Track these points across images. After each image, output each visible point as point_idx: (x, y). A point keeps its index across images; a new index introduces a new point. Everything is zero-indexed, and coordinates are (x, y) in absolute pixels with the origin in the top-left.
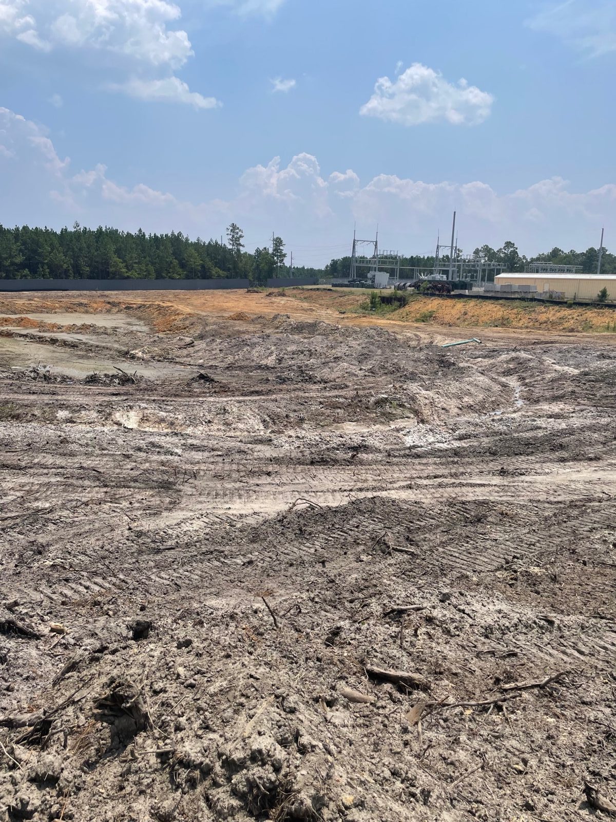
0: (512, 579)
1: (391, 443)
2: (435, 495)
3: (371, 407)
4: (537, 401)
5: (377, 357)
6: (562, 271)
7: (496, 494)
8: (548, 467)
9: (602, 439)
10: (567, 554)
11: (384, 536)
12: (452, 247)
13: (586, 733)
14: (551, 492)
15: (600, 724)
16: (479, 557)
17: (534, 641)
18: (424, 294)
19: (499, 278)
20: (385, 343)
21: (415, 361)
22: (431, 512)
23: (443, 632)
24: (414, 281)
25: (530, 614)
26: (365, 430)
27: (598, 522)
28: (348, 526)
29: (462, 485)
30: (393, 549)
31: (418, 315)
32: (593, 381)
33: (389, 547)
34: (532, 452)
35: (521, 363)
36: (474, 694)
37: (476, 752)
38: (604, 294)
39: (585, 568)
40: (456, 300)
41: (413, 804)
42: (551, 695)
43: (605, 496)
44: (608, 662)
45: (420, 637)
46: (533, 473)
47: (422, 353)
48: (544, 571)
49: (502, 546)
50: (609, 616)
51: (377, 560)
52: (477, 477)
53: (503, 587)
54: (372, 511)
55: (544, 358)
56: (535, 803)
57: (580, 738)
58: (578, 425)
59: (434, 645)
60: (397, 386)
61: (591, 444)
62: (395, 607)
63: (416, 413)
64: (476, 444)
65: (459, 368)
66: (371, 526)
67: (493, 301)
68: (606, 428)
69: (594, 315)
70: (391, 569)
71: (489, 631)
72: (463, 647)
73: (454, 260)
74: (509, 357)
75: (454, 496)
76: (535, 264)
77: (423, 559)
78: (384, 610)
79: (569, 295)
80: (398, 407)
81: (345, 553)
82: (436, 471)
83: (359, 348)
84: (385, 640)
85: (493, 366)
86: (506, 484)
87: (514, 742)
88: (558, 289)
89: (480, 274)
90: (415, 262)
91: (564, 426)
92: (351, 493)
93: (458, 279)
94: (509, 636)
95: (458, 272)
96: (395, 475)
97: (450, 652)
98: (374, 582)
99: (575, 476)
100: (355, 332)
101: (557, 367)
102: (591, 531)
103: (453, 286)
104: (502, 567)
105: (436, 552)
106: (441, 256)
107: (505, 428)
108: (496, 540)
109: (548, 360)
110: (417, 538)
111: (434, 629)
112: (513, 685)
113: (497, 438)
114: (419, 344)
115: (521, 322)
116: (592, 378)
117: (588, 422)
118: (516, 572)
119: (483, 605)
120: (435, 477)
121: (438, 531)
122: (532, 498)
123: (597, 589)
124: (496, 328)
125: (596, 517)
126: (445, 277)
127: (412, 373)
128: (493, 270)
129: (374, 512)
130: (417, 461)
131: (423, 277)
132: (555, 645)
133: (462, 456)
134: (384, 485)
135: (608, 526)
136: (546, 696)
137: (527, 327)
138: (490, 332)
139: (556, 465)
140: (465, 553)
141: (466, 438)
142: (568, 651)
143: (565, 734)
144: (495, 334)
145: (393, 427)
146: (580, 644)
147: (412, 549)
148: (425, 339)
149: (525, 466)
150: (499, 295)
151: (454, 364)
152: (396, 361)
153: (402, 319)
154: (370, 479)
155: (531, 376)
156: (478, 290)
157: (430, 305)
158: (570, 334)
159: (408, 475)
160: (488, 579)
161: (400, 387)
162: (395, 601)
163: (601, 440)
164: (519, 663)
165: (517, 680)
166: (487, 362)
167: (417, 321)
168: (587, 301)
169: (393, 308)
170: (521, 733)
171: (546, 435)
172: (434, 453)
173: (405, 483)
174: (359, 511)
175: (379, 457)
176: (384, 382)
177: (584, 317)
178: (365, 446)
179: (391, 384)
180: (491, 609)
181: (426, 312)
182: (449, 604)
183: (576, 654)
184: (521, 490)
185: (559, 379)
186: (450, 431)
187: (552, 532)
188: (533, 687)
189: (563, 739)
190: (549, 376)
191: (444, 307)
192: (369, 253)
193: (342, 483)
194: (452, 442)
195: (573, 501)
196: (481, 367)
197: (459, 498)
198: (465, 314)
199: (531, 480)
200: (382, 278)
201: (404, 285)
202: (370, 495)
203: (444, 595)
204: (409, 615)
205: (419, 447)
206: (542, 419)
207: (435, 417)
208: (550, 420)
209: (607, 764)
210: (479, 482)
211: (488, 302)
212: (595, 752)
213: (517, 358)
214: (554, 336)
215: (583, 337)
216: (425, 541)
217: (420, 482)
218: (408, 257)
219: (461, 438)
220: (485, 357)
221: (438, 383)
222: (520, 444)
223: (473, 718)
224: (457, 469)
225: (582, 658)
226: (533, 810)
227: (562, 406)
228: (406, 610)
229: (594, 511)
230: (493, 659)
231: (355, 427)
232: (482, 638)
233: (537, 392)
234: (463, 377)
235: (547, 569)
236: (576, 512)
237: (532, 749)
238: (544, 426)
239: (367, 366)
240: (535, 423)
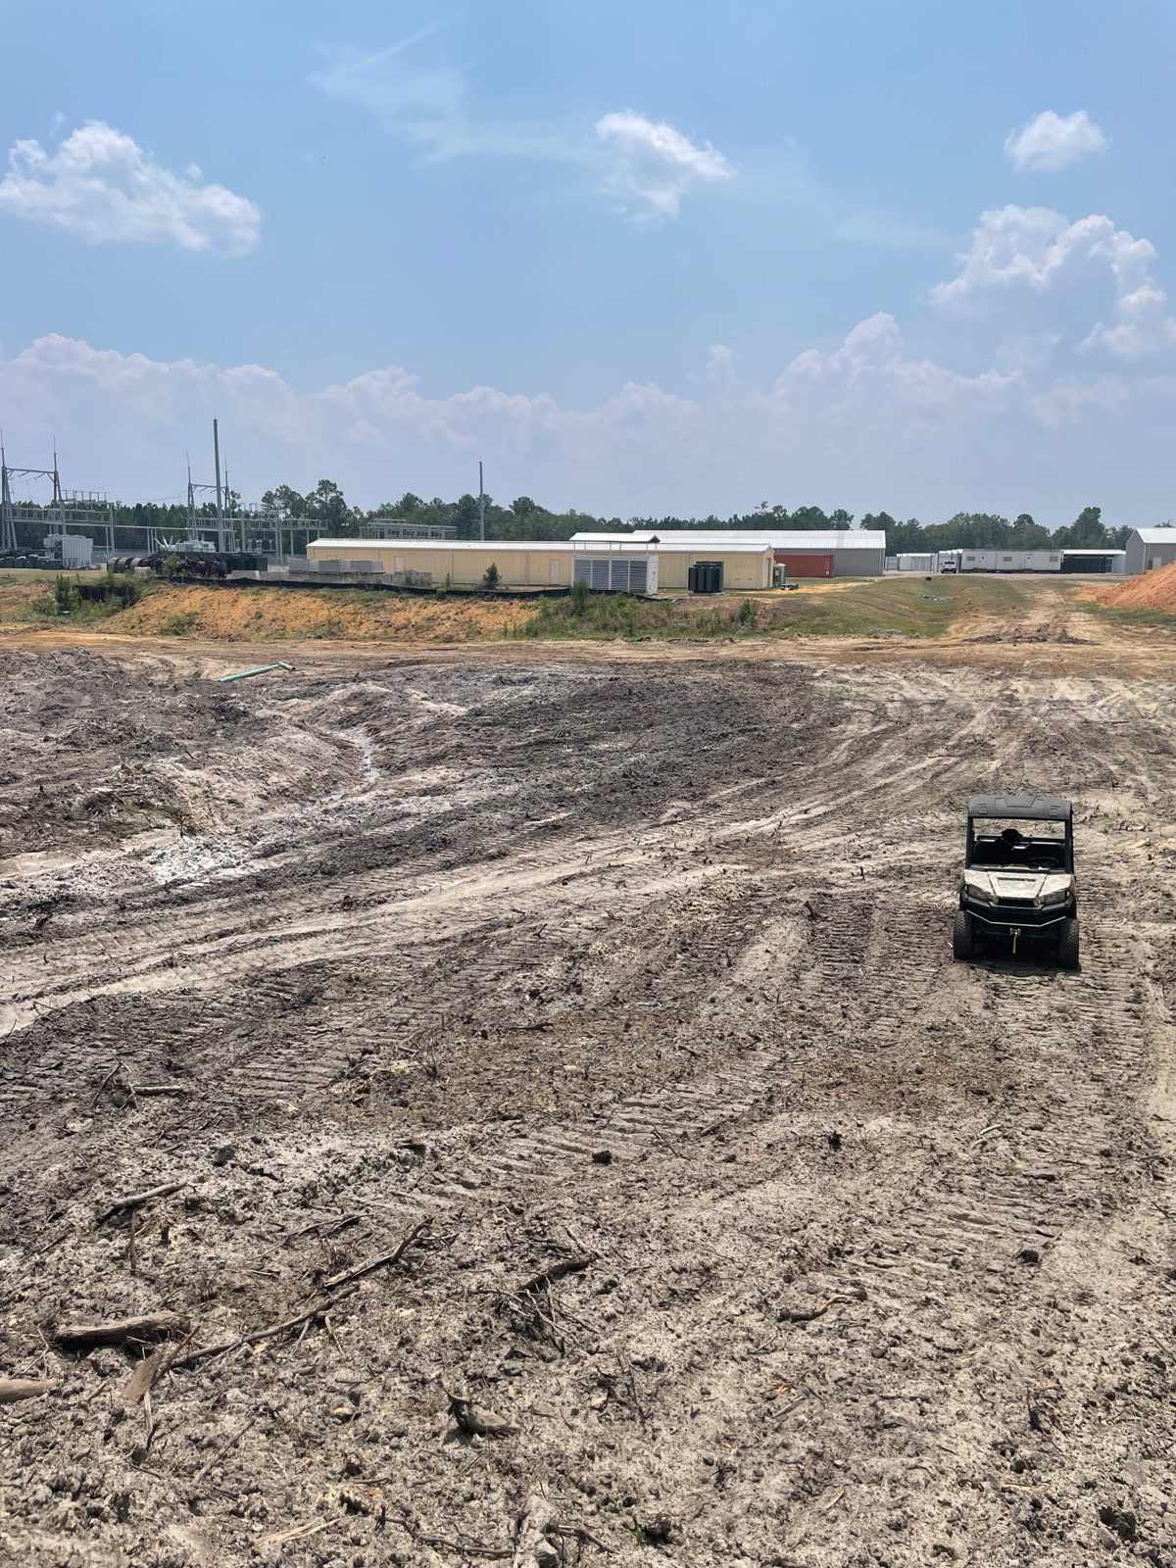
0: (359, 1092)
1: (126, 884)
2: (223, 971)
3: (76, 815)
4: (402, 769)
5: (83, 712)
6: (423, 535)
7: (338, 946)
8: (425, 882)
9: (508, 821)
10: (458, 1026)
11: (117, 1072)
12: (218, 488)
13: (464, 1316)
14: (432, 925)
15: (486, 1293)
16: (310, 1068)
17: (392, 1188)
18: (173, 580)
19: (315, 548)
20: (99, 682)
21: (167, 713)
22: (215, 1004)
23: (221, 1220)
24: (149, 553)
25: (383, 1143)
26: (65, 865)
27: (508, 961)
28: (37, 1070)
29: (275, 941)
30: (138, 1093)
31: (164, 622)
32: (490, 725)
33: (129, 1092)
34: (398, 860)
35: (370, 703)
36: (277, 1314)
37: (257, 1409)
38: (493, 575)
39: (487, 1042)
40: (239, 590)
41: (95, 1528)
42: (408, 1269)
43: (516, 915)
44: (509, 1189)
45: (174, 1243)
46: (400, 897)
47: (180, 696)
48: (416, 1063)
49: (353, 1038)
50: (515, 1113)
51: (106, 1122)
52: (301, 922)
53: (343, 1110)
54: (90, 1028)
55: (409, 690)
56: (362, 1460)
57: (454, 1327)
58: (470, 801)
59: (201, 1249)
60: (131, 767)
61: (492, 833)
62: (121, 1201)
63: (177, 815)
64: (296, 860)
65: (257, 721)
66: (88, 1058)
67: (308, 592)
68: (511, 801)
69: (481, 611)
70: (136, 1135)
71: (310, 1193)
72: (260, 1237)
73: (229, 513)
74: (347, 693)
75: (259, 965)
76: (378, 523)
77: (203, 1099)
78: (97, 1212)
79: (438, 577)
80: (135, 808)
81: (33, 1127)
82: (223, 923)
83: (40, 695)
84: (99, 1270)
85: (321, 711)
86: (354, 924)
87: (343, 1373)
88: (419, 567)
89: (279, 541)
90: (145, 515)
91: (447, 806)
92: (41, 1000)
93: (238, 550)
94: (348, 1192)
95: (238, 536)
96: (137, 947)
97: (232, 1253)
98: (101, 1168)
99: (467, 891)
100: (28, 662)
101: (431, 705)
102: (497, 979)
103: (229, 563)
104: (343, 1074)
105: (228, 1079)
106: (198, 505)
107: (348, 823)
108: (340, 1030)
109: (415, 694)
110: (189, 1061)
111: (202, 1220)
112: (343, 1274)
113: (336, 843)
114: (171, 680)
115: (364, 629)
116: (488, 719)
117: (485, 794)
118: (366, 1077)
119: (298, 1150)
120: (221, 935)
121: (231, 1037)
122: (400, 941)
123: (503, 1074)
124: (319, 641)
125: (504, 953)
126: (211, 545)
127: (161, 738)
128: (303, 533)
129: (93, 1029)
130: (182, 911)
131: (166, 546)
132: (426, 1184)
133: (273, 887)
134: (114, 971)
135: (522, 965)
136: (400, 1274)
137: (374, 638)
138: (309, 649)
139: (438, 876)
140: (284, 1067)
141: (278, 852)
142: (448, 1189)
143: (429, 1328)
144: (318, 653)
145: (129, 849)
146: (467, 1172)
147: (179, 1084)
148: (184, 668)
149: (386, 886)
150: (318, 580)
151: (245, 714)
152: (125, 715)
153: (130, 629)
154: (83, 962)
155: (388, 724)
156: (276, 570)
157: (187, 603)
158: (447, 646)
159: (165, 942)
160: (318, 1101)
161: (138, 768)
162: (121, 1190)
163: (506, 823)
164: (362, 1234)
165: (351, 1264)
166: (308, 705)
167: (163, 633)
168: (469, 588)
169: (110, 607)
170: (357, 1353)
171: (419, 826)
172: (216, 889)
173: (159, 959)
174: (60, 1032)
175: (101, 915)
176: (103, 762)
177: (467, 614)
178: (67, 898)
179: (117, 763)
180: (314, 1154)
181: (179, 614)
182: (233, 1166)
183: (461, 1190)
184: (382, 930)
185: (436, 726)
186: (246, 843)
187: (436, 993)
188: (378, 1266)
189: (426, 1338)
190: (419, 722)
191: (215, 605)
192: (43, 498)
193: (18, 984)
194: (251, 863)
195: (467, 934)
196: (298, 714)
197: (269, 967)
198: (259, 616)
199: (397, 910)
200: (78, 547)
201: (129, 562)
202: (83, 996)
203: (222, 1151)
204: (150, 1209)
205: (184, 882)
206: (410, 799)
207: (217, 820)
208: (424, 799)
209: (497, 1356)
210: (305, 930)
211: (300, 593)
212: (479, 1342)
213: (361, 694)
214: (421, 650)
215: (468, 651)
216: (204, 1062)
217: (190, 950)
218: (132, 505)
219: (267, 853)
220: (304, 696)
221: (216, 751)
222: (376, 848)
223: (270, 1355)
224: (264, 911)
225: (470, 1193)
226: (360, 1472)
227: (443, 773)
228: (143, 1201)
229: (501, 944)
230: (315, 1242)
231: (42, 863)
232: (298, 1211)
233: (401, 752)
234: (265, 737)
235: (420, 1060)
236: (471, 952)
237: (372, 1373)
238: (415, 811)
239: (62, 730)
240: (398, 808)
